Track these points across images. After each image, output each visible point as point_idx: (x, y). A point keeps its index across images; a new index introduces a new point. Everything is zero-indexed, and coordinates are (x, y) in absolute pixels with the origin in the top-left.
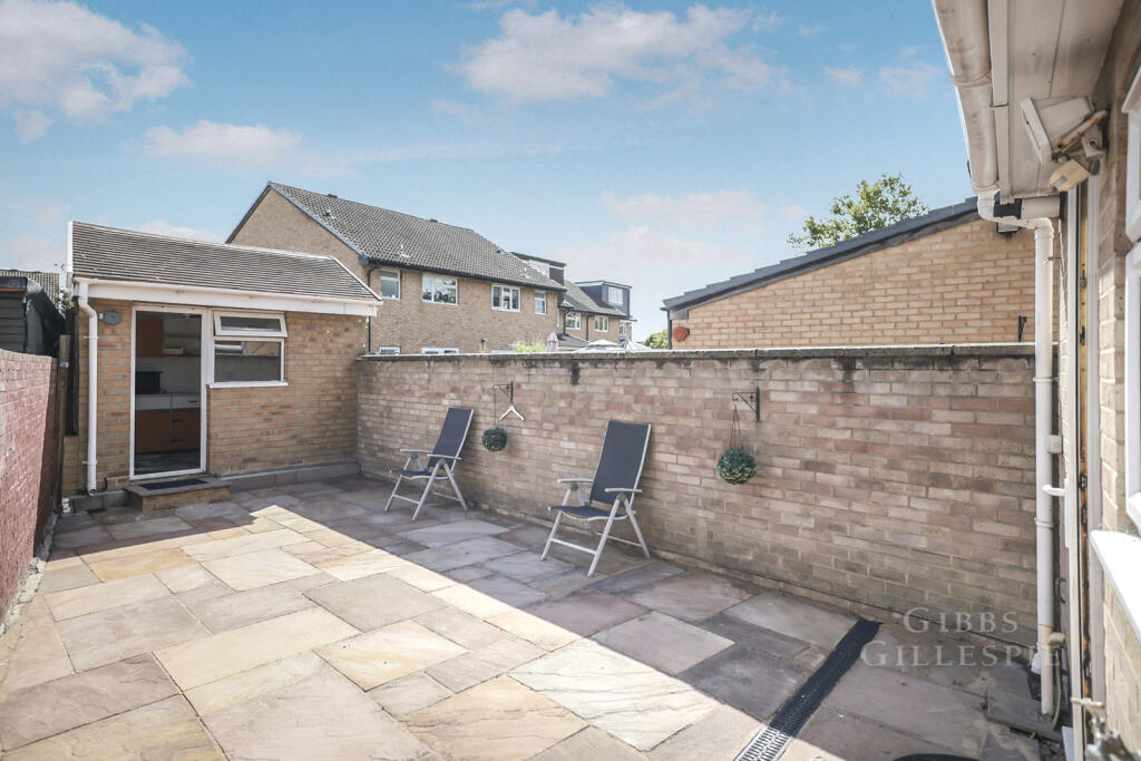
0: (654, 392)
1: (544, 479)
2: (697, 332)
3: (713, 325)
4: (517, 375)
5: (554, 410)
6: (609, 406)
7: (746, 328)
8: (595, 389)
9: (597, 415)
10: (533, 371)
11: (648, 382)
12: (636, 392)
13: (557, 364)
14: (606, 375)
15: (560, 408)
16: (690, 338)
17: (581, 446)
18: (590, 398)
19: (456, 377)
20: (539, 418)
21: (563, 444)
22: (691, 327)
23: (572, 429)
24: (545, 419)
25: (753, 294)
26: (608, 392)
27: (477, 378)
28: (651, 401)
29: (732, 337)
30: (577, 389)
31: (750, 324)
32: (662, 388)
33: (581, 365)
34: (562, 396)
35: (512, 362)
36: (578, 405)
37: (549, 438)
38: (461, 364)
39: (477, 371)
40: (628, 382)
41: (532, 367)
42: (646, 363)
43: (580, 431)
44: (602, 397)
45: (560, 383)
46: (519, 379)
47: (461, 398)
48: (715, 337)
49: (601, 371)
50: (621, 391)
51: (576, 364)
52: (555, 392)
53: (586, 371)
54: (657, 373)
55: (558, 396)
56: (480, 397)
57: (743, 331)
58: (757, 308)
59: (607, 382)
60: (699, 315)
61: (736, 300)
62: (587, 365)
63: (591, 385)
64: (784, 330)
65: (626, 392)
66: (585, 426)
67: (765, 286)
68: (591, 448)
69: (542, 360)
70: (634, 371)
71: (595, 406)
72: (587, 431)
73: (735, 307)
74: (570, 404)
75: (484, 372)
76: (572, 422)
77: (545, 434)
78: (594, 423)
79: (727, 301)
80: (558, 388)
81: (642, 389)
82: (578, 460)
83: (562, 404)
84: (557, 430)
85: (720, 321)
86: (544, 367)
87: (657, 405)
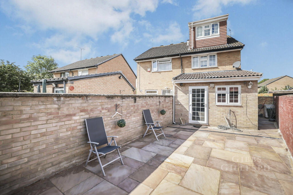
0: (149, 103)
1: (127, 131)
2: (76, 88)
3: (80, 87)
4: (118, 102)
5: (130, 111)
6: (142, 107)
7: (88, 88)
8: (140, 103)
9: (140, 109)
10: (124, 100)
11: (148, 101)
12: (146, 103)
13: (131, 98)
14: (142, 100)
15: (132, 110)
16: (74, 90)
17: (136, 118)
18: (138, 106)
19: (85, 105)
20: (126, 114)
21: (132, 119)
22: (74, 86)
23: (134, 114)
24: (128, 113)
25: (89, 80)
26: (142, 104)
27: (99, 104)
28: (148, 104)
29: (85, 90)
30: (136, 104)
31: (88, 87)
32: (150, 102)
33: (136, 98)
34: (132, 106)
35: (116, 97)
36: (136, 108)
37: (129, 118)
38: (89, 99)
39: (100, 101)
40: (145, 101)
41: (123, 99)
42: (148, 97)
43: (136, 114)
44: (141, 105)
45: (132, 103)
46: (119, 103)
47: (88, 114)
48: (81, 90)
49: (140, 99)
50: (144, 103)
51: (135, 98)
52: (130, 105)
53: (138, 99)
54: (149, 99)
55: (131, 106)
56: (101, 111)
57: (87, 89)
58: (90, 84)
59: (141, 102)
60: (76, 83)
61: (85, 81)
62: (138, 98)
63: (139, 102)
64: (95, 89)
65: (145, 103)
66: (137, 113)
67: (91, 79)
68: (138, 118)
69: (126, 97)
70: (146, 99)
71: (139, 107)
72: (138, 114)
73: (85, 83)
74: (134, 108)
75: (103, 101)
76: (134, 113)
77: (127, 118)
78: (140, 111)
79: (83, 81)
80: (131, 104)
81: (147, 102)
82: (136, 121)
83: (132, 108)
84: (131, 115)
85: (82, 86)
86: (127, 99)
87: (149, 105)
